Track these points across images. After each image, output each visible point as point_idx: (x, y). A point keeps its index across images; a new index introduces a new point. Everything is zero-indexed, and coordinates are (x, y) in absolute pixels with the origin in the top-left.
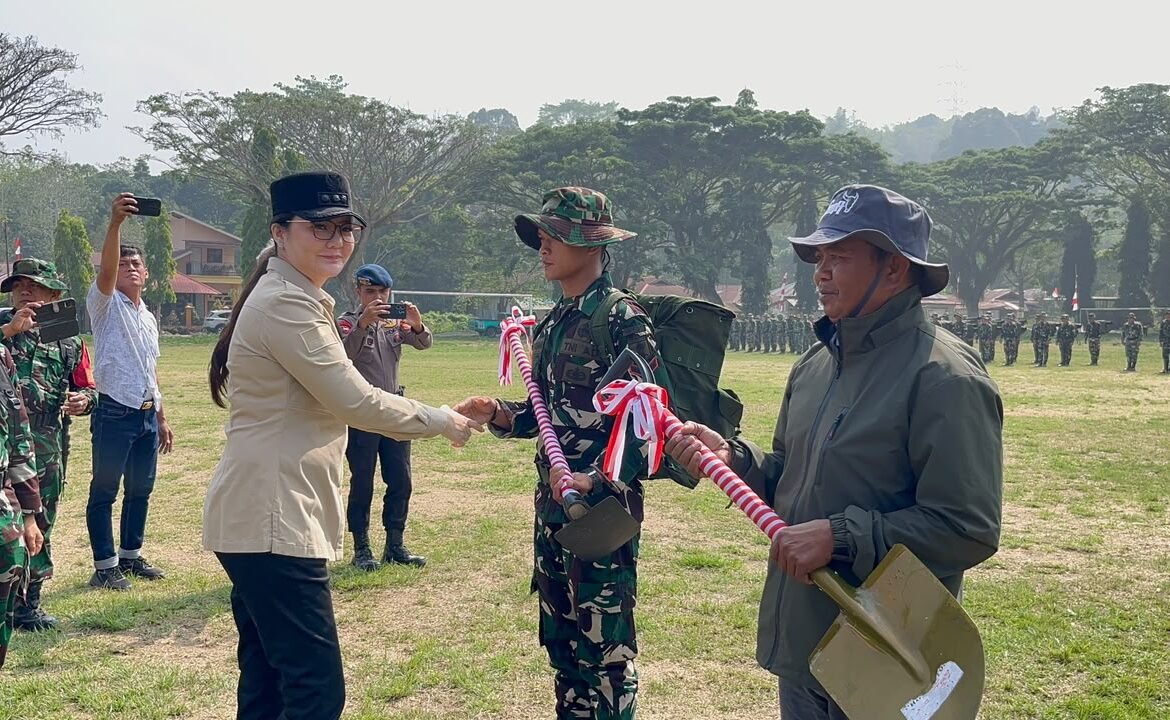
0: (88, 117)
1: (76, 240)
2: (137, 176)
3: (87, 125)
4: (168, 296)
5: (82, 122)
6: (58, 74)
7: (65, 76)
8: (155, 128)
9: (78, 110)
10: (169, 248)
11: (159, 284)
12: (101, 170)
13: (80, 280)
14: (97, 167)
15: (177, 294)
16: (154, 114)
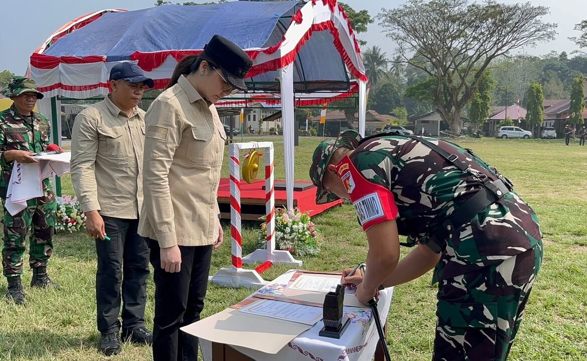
0: (550, 36)
1: (537, 94)
2: (561, 60)
3: (549, 39)
4: (580, 120)
5: (546, 38)
6: (538, 18)
7: (541, 17)
8: (583, 37)
9: (545, 33)
10: (583, 96)
11: (576, 114)
12: (542, 59)
13: (538, 113)
14: (540, 57)
15: (585, 119)
16: (583, 30)
